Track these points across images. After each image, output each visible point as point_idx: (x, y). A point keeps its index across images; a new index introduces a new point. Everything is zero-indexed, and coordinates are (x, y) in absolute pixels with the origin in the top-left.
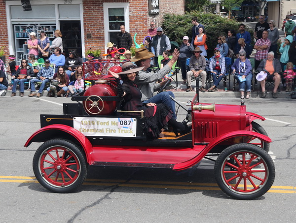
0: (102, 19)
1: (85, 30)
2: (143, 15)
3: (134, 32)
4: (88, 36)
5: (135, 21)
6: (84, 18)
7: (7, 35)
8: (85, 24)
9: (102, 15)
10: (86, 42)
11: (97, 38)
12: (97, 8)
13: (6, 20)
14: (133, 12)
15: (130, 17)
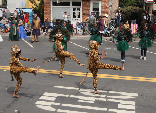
0: (90, 7)
1: (82, 11)
3: (103, 12)
4: (84, 14)
5: (103, 8)
6: (82, 6)
7: (50, 13)
8: (82, 9)
9: (90, 5)
10: (82, 16)
11: (87, 15)
12: (88, 2)
14: (103, 4)
15: (101, 6)
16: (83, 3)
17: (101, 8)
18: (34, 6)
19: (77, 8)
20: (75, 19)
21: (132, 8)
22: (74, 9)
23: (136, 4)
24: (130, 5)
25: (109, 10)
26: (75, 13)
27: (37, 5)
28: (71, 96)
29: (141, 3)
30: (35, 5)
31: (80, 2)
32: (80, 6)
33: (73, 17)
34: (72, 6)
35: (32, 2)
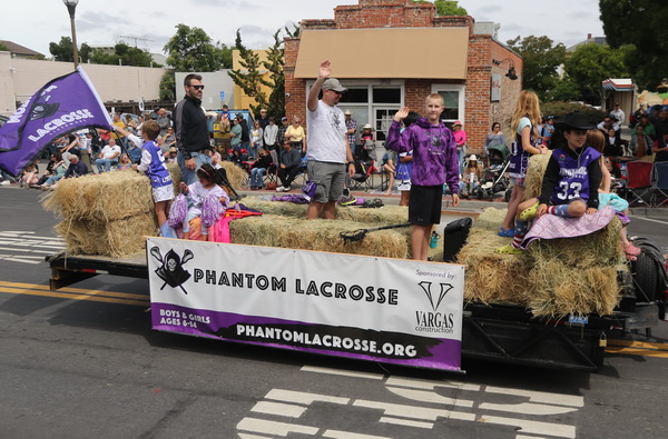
16: (406, 92)
17: (466, 109)
18: (256, 104)
19: (388, 109)
21: (563, 109)
22: (378, 111)
23: (576, 93)
24: (557, 99)
25: (491, 114)
26: (383, 123)
27: (263, 101)
28: (358, 403)
29: (595, 90)
30: (257, 100)
31: (399, 90)
32: (399, 102)
34: (374, 102)
35: (248, 92)
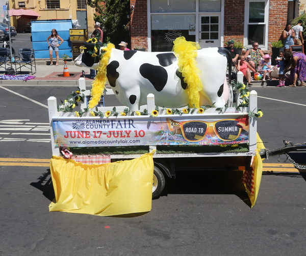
0: (243, 12)
1: (225, 22)
2: (283, 9)
3: (273, 24)
7: (146, 28)
8: (225, 17)
9: (243, 9)
13: (147, 14)
14: (274, 5)
17: (270, 14)
20: (207, 42)
22: (202, 17)
31: (221, 2)
33: (200, 38)
34: (200, 10)
